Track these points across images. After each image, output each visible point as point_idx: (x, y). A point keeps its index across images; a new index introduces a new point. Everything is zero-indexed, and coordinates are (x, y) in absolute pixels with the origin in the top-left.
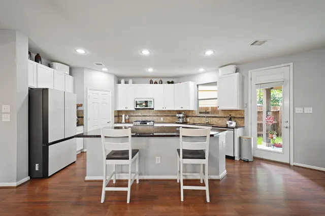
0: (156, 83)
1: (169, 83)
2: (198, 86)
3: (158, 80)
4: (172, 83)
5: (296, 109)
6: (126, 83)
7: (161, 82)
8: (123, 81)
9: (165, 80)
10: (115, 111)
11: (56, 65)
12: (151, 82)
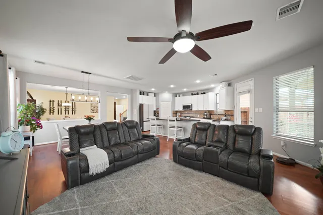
0: (195, 95)
1: (202, 94)
2: (217, 94)
3: (196, 93)
4: (204, 93)
5: (256, 109)
6: (180, 96)
7: (198, 94)
8: (178, 95)
9: (200, 93)
10: (173, 111)
11: (149, 94)
12: (192, 94)
